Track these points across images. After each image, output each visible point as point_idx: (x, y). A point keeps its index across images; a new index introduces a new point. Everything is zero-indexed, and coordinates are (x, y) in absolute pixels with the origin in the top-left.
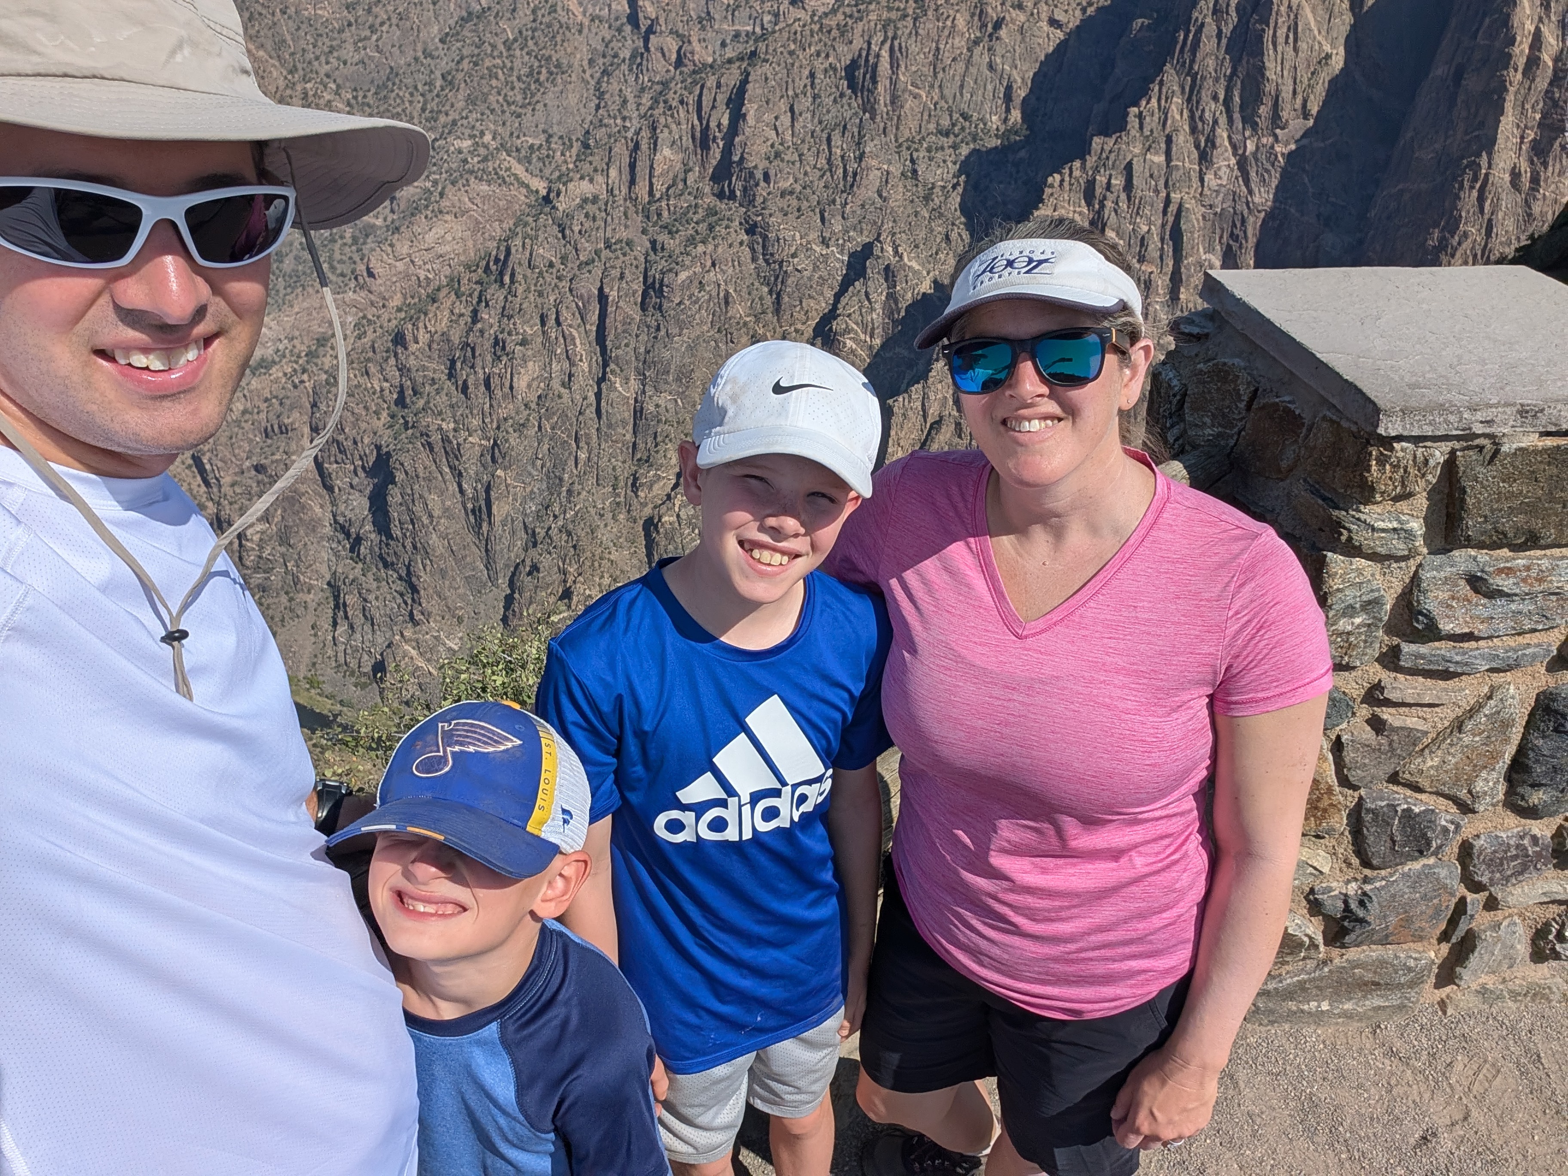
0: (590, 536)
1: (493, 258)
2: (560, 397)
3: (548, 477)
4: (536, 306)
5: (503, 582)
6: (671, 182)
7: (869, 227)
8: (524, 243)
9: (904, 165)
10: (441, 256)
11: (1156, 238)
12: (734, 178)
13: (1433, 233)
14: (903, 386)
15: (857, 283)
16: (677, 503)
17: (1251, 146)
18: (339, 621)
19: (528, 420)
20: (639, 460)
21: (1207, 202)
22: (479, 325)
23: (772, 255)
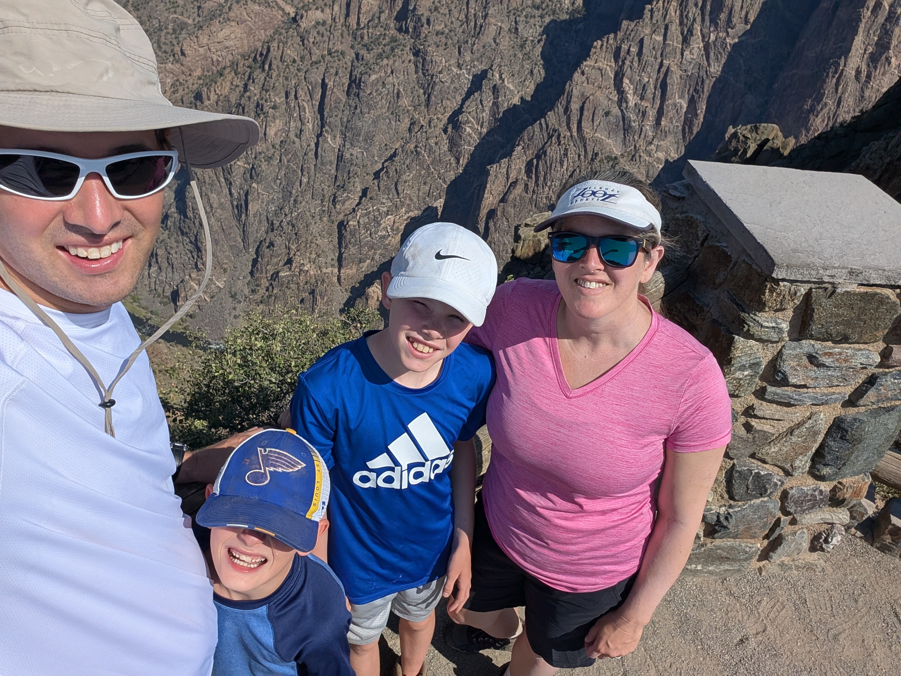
0: (306, 228)
1: (259, 53)
2: (294, 143)
3: (283, 191)
4: (283, 86)
5: (252, 251)
6: (371, 18)
7: (486, 60)
8: (279, 46)
9: (511, 25)
10: (227, 47)
11: (652, 86)
12: (409, 20)
13: (808, 101)
14: (497, 159)
15: (476, 94)
16: (359, 214)
17: (713, 37)
18: (153, 264)
19: (273, 155)
20: (338, 186)
21: (684, 68)
22: (248, 94)
23: (427, 70)
